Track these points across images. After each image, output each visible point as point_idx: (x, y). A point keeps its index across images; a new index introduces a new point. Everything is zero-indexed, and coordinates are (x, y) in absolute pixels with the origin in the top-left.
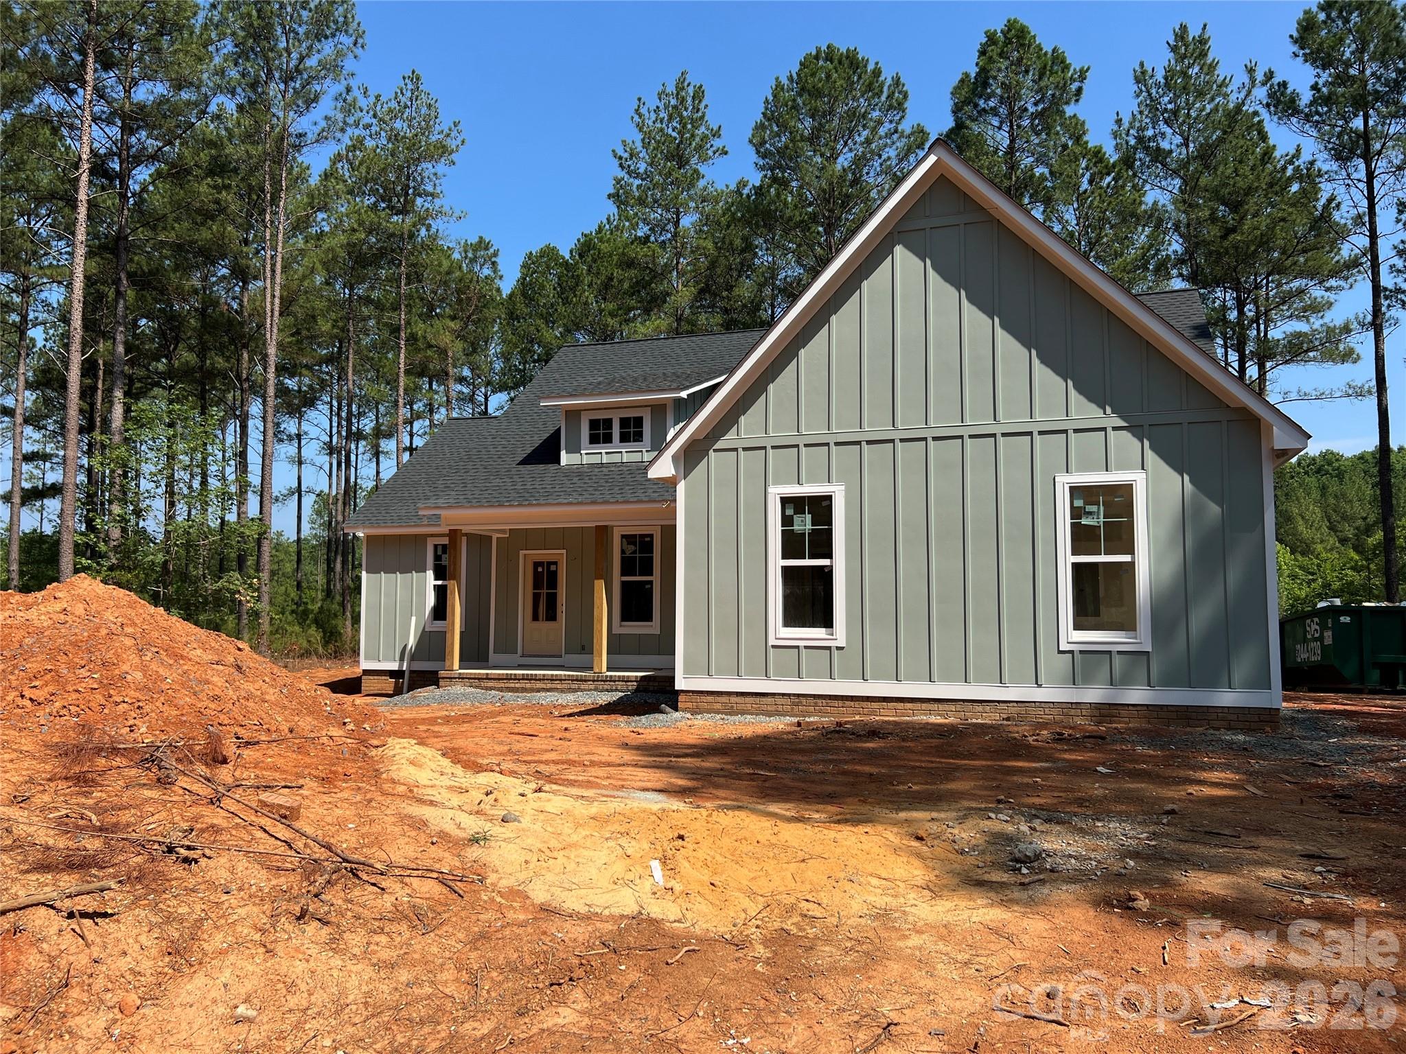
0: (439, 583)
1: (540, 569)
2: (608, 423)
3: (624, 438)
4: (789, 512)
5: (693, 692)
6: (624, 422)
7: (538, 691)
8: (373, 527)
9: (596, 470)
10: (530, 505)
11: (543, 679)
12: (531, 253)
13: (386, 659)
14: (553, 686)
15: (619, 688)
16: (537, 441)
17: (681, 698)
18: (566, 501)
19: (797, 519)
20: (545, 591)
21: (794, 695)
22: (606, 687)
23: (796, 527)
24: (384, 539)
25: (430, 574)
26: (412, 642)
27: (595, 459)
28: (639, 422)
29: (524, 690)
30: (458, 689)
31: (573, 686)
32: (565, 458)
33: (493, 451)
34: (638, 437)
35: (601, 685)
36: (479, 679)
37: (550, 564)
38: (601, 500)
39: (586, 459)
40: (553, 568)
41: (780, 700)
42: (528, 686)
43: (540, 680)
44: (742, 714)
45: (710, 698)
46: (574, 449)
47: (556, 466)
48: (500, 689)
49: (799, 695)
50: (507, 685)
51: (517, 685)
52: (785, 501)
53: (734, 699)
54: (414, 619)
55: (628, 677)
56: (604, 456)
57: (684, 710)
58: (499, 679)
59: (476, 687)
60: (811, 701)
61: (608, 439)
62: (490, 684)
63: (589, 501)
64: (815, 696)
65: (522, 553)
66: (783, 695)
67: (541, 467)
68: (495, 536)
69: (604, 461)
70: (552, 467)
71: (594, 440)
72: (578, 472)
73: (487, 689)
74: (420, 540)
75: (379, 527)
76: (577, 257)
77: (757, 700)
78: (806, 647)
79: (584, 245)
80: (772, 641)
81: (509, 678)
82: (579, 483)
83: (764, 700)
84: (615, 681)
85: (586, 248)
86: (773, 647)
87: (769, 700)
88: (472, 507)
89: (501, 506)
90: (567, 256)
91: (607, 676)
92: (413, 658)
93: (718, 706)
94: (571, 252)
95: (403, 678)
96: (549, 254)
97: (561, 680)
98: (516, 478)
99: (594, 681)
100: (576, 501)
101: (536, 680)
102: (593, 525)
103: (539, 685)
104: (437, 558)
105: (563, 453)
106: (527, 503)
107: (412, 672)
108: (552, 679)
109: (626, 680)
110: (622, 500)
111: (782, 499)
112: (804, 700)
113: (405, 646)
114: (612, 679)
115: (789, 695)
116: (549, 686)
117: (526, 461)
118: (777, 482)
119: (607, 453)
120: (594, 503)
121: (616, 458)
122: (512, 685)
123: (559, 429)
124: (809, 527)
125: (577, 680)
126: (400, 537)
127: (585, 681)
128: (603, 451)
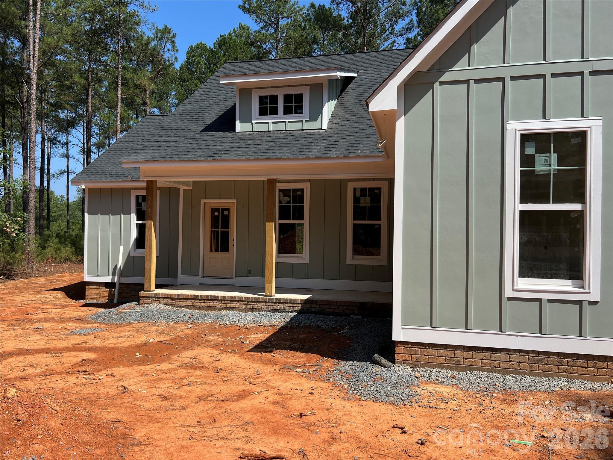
0: (140, 222)
1: (216, 214)
2: (274, 99)
3: (288, 111)
4: (530, 150)
5: (412, 343)
6: (288, 98)
7: (220, 309)
8: (91, 182)
9: (265, 136)
10: (214, 160)
11: (224, 299)
12: (192, 46)
13: (103, 274)
14: (233, 305)
15: (287, 308)
16: (215, 116)
17: (399, 349)
18: (244, 158)
19: (539, 159)
20: (220, 230)
21: (533, 352)
22: (276, 307)
23: (537, 168)
24: (101, 191)
25: (133, 216)
26: (121, 263)
27: (264, 128)
28: (299, 98)
29: (208, 308)
30: (155, 306)
31: (249, 306)
32: (239, 127)
33: (181, 123)
34: (299, 110)
35: (272, 306)
36: (171, 299)
37: (224, 210)
38: (274, 157)
39: (256, 128)
40: (226, 213)
41: (515, 357)
42: (212, 305)
43: (221, 300)
44: (471, 369)
45: (432, 351)
46: (247, 119)
47: (232, 133)
48: (189, 307)
49: (539, 353)
50: (194, 304)
51: (203, 304)
52: (526, 138)
53: (460, 354)
54: (122, 247)
55: (294, 300)
56: (271, 125)
57: (403, 362)
58: (188, 299)
59: (170, 305)
60: (555, 359)
61: (274, 112)
62: (181, 303)
63: (264, 157)
64: (558, 354)
65: (203, 201)
66: (520, 351)
67: (220, 134)
68: (182, 188)
69: (271, 129)
70: (229, 134)
71: (263, 112)
72: (252, 137)
73: (178, 306)
74: (125, 192)
75: (97, 182)
76: (218, 47)
77: (488, 355)
78: (550, 301)
79: (221, 41)
80: (508, 293)
81: (196, 298)
82: (253, 145)
83: (497, 355)
84: (283, 303)
85: (223, 43)
86: (510, 299)
87: (503, 356)
88: (166, 161)
89: (190, 160)
90: (212, 47)
91: (276, 299)
92: (122, 274)
93: (442, 360)
94: (214, 44)
95: (115, 288)
96: (201, 47)
97: (239, 301)
98: (200, 141)
99: (266, 302)
100: (252, 158)
101: (218, 300)
102: (264, 178)
103: (221, 305)
104: (138, 205)
105: (237, 123)
106: (211, 158)
107: (121, 284)
108: (232, 300)
109: (292, 302)
110: (292, 157)
111: (522, 135)
112: (545, 358)
113: (116, 266)
114: (280, 301)
115: (527, 352)
116: (229, 305)
117: (207, 129)
118: (518, 117)
119: (273, 123)
120: (268, 159)
121: (281, 127)
122: (199, 304)
123: (234, 107)
124: (554, 166)
125: (252, 301)
126: (112, 190)
127: (259, 302)
128: (270, 121)
